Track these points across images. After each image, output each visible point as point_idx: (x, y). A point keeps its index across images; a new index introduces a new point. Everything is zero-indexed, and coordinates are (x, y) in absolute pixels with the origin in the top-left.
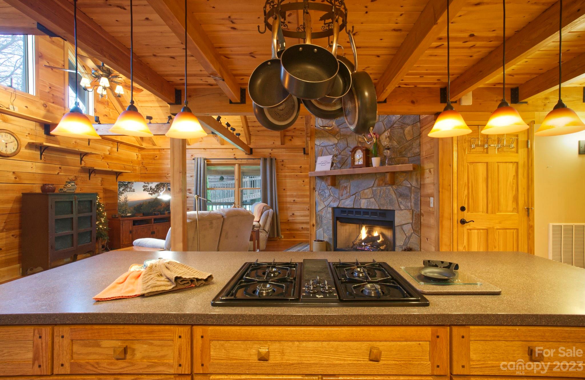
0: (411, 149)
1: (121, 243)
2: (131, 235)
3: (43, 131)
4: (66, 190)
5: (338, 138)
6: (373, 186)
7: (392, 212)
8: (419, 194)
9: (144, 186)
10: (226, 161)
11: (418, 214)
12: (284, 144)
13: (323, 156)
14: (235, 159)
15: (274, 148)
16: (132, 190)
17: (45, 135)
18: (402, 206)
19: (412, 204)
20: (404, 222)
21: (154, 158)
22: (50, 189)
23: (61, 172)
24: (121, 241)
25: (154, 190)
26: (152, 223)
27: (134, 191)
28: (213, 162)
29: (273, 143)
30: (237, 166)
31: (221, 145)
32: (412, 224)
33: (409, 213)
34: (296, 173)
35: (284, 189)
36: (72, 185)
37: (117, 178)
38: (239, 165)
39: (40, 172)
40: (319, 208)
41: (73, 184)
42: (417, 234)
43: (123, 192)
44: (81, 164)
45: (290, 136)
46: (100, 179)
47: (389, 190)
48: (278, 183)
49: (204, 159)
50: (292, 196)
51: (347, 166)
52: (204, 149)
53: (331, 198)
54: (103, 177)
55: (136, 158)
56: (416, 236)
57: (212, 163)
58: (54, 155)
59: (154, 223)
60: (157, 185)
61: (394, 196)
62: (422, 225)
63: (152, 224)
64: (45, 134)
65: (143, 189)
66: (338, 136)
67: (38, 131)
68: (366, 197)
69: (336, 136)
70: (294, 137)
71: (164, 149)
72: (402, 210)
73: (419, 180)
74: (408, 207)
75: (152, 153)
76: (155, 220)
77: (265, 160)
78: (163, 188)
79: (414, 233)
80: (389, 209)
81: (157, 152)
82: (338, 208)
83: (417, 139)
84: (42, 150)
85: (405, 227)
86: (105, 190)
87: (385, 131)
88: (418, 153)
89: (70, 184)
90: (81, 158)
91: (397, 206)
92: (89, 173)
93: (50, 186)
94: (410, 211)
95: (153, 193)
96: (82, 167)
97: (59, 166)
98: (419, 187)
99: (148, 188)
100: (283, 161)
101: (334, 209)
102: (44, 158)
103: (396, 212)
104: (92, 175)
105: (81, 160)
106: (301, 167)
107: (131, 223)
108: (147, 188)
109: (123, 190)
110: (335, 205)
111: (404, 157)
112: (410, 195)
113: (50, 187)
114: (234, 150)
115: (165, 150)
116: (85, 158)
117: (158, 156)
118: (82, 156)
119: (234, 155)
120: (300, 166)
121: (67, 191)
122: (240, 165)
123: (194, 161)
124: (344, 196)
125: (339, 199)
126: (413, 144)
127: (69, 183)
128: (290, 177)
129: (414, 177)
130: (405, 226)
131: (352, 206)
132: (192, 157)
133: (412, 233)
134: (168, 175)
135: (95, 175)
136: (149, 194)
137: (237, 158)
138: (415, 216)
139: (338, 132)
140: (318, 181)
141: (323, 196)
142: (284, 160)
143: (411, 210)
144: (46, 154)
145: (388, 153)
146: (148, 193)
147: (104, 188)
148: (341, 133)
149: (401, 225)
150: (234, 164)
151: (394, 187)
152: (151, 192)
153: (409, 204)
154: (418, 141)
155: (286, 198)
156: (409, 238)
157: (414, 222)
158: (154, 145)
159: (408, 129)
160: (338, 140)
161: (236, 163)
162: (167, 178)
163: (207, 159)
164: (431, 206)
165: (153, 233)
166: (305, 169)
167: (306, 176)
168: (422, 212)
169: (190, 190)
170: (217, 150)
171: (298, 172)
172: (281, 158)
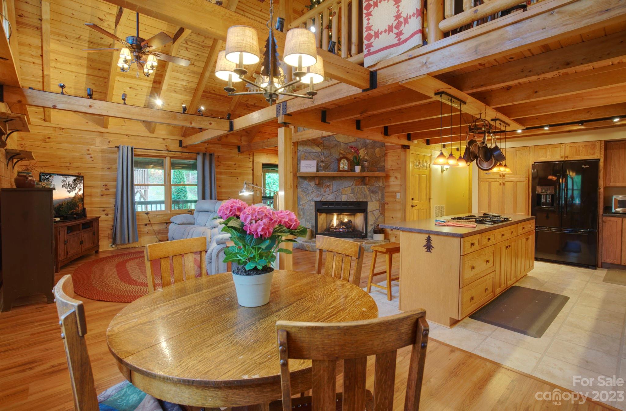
0: (379, 163)
5: (322, 148)
6: (352, 186)
7: (366, 203)
8: (384, 191)
9: (63, 181)
10: (157, 153)
11: (384, 203)
12: (220, 140)
13: (306, 160)
14: (167, 150)
15: (210, 143)
18: (373, 199)
19: (380, 197)
20: (374, 209)
21: (46, 139)
24: (59, 256)
25: (71, 186)
28: (139, 152)
30: (168, 159)
31: (151, 133)
32: (379, 209)
33: (377, 203)
34: (231, 170)
35: (220, 186)
40: (302, 202)
42: (383, 216)
47: (364, 188)
48: (217, 180)
50: (227, 193)
51: (330, 169)
52: (127, 135)
53: (314, 194)
57: (138, 153)
60: (75, 180)
61: (368, 192)
62: (385, 210)
63: (81, 231)
65: (62, 184)
66: (321, 146)
68: (346, 193)
69: (320, 146)
72: (373, 201)
73: (384, 183)
74: (377, 199)
76: (82, 225)
79: (381, 215)
80: (364, 201)
82: (320, 202)
85: (375, 212)
87: (361, 149)
88: (384, 166)
91: (369, 198)
95: (71, 190)
98: (384, 186)
101: (316, 203)
103: (369, 203)
106: (235, 164)
107: (66, 231)
108: (66, 183)
110: (318, 199)
111: (375, 167)
112: (378, 191)
114: (166, 140)
117: (51, 137)
119: (166, 146)
122: (171, 157)
123: (117, 149)
124: (327, 193)
125: (322, 194)
126: (381, 159)
128: (226, 173)
129: (381, 181)
131: (334, 200)
132: (109, 143)
133: (379, 216)
137: (169, 150)
138: (382, 204)
139: (321, 143)
140: (301, 180)
141: (306, 192)
142: (219, 156)
143: (379, 201)
145: (366, 164)
148: (325, 144)
149: (372, 211)
150: (165, 157)
151: (367, 186)
153: (378, 197)
154: (384, 158)
155: (222, 194)
156: (377, 219)
158: (46, 120)
159: (377, 150)
160: (322, 149)
161: (167, 156)
162: (69, 169)
163: (135, 148)
164: (397, 198)
165: (82, 242)
166: (239, 166)
167: (240, 174)
168: (386, 202)
169: (106, 186)
170: (146, 138)
171: (233, 169)
172: (216, 154)
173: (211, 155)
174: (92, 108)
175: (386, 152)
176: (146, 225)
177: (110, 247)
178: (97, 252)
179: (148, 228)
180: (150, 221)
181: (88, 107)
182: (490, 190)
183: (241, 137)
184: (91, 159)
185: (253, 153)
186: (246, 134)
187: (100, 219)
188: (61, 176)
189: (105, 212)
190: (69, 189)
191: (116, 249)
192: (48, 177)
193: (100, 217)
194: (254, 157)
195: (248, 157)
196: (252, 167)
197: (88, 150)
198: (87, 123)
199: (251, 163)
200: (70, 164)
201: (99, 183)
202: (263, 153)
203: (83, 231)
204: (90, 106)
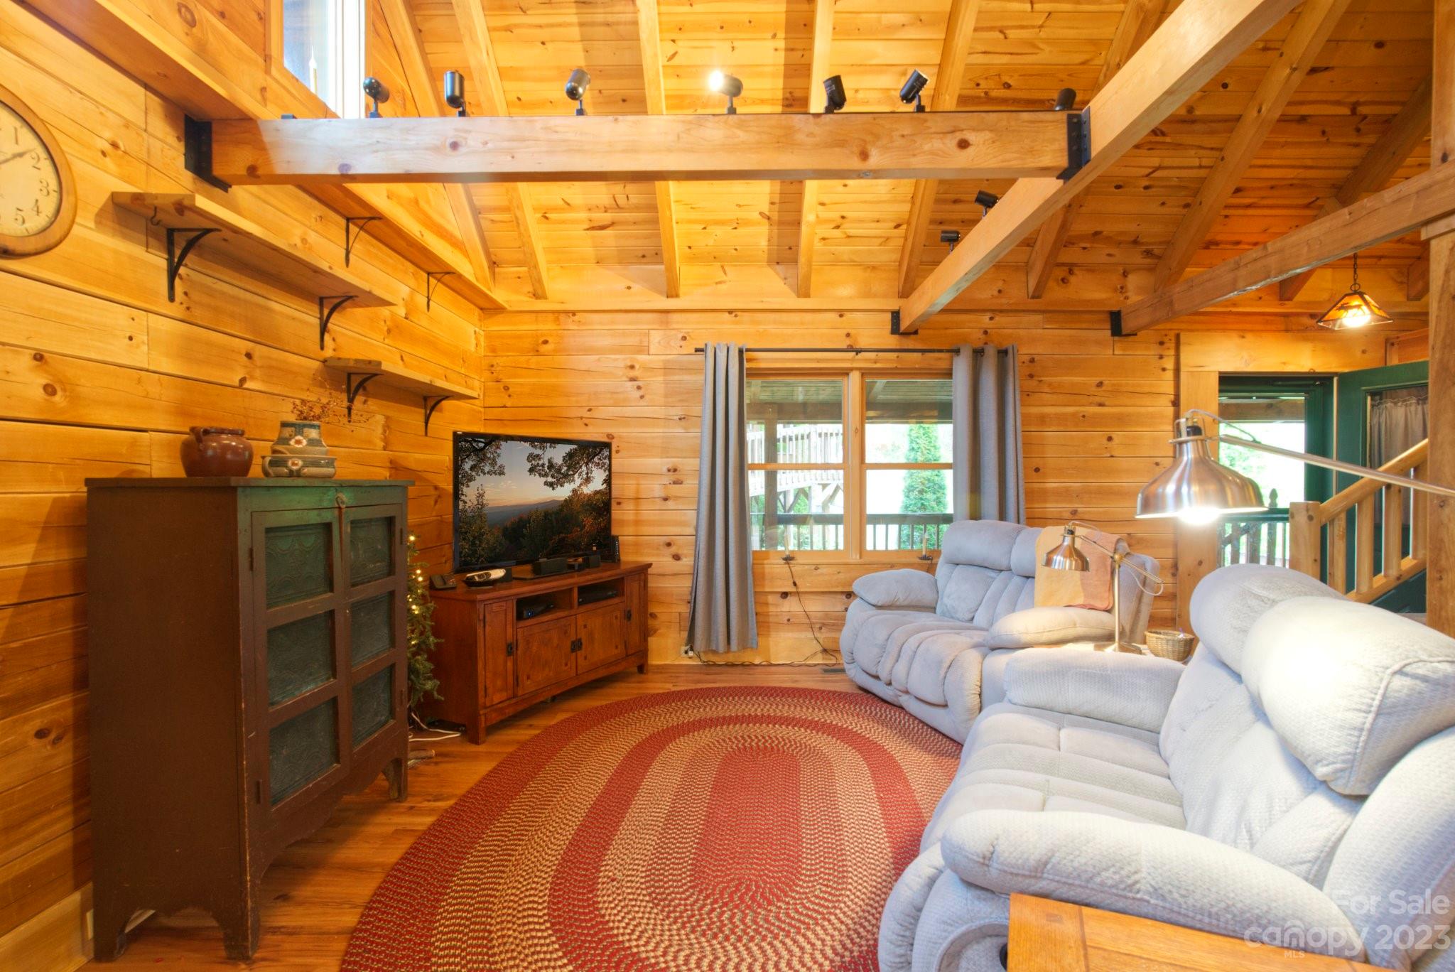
1: (481, 700)
2: (510, 664)
3: (181, 147)
4: (300, 463)
9: (532, 457)
10: (818, 361)
12: (1038, 297)
14: (850, 349)
15: (1001, 311)
16: (496, 468)
17: (189, 174)
21: (538, 346)
22: (229, 456)
23: (252, 378)
24: (481, 693)
25: (559, 471)
26: (571, 607)
27: (504, 474)
28: (766, 361)
29: (1000, 291)
30: (855, 377)
31: (799, 296)
34: (1082, 409)
35: (1037, 470)
36: (312, 442)
37: (427, 422)
38: (863, 375)
39: (167, 365)
41: (314, 434)
43: (474, 473)
44: (322, 348)
45: (1063, 264)
46: (380, 419)
48: (1028, 445)
49: (741, 352)
50: (1065, 494)
52: (730, 312)
54: (390, 413)
55: (473, 348)
57: (763, 365)
58: (229, 286)
59: (580, 604)
60: (570, 456)
63: (573, 612)
64: (187, 167)
65: (529, 465)
67: (159, 144)
70: (1076, 270)
71: (574, 313)
75: (526, 326)
76: (583, 590)
77: (978, 353)
78: (587, 464)
81: (547, 326)
84: (178, 252)
86: (396, 469)
89: (302, 434)
90: (321, 319)
92: (348, 391)
93: (226, 440)
95: (558, 481)
96: (324, 361)
97: (245, 346)
99: (543, 465)
100: (1032, 361)
102: (186, 294)
104: (359, 399)
105: (324, 329)
106: (1100, 384)
107: (512, 614)
108: (541, 462)
109: (472, 468)
113: (229, 446)
114: (848, 316)
115: (577, 318)
116: (336, 322)
117: (550, 340)
118: (326, 312)
119: (848, 335)
120: (1098, 379)
121: (306, 470)
122: (865, 373)
123: (700, 357)
127: (299, 428)
128: (1061, 420)
132: (683, 343)
134: (588, 414)
135: (365, 402)
136: (546, 483)
137: (858, 347)
142: (1036, 358)
144: (195, 276)
146: (543, 479)
147: (391, 462)
150: (845, 373)
152: (553, 477)
155: (1045, 501)
158: (538, 295)
161: (852, 369)
162: (586, 425)
163: (748, 350)
165: (577, 645)
166: (1116, 391)
167: (1121, 420)
169: (675, 470)
170: (784, 316)
171: (1090, 404)
172: (1025, 351)
173: (1003, 353)
174: (462, 150)
176: (785, 595)
177: (684, 655)
178: (642, 669)
179: (791, 606)
180: (795, 584)
181: (448, 150)
183: (1125, 274)
184: (638, 394)
185: (1178, 337)
186: (1148, 261)
187: (650, 571)
188: (527, 445)
189: (673, 550)
190: (550, 479)
191: (696, 662)
192: (481, 445)
193: (650, 565)
194: (1183, 349)
195: (1154, 350)
196: (1171, 390)
197: (632, 367)
198: (629, 288)
199: (1169, 375)
200: (590, 410)
201: (659, 463)
202: (1224, 330)
203: (583, 609)
204: (455, 146)
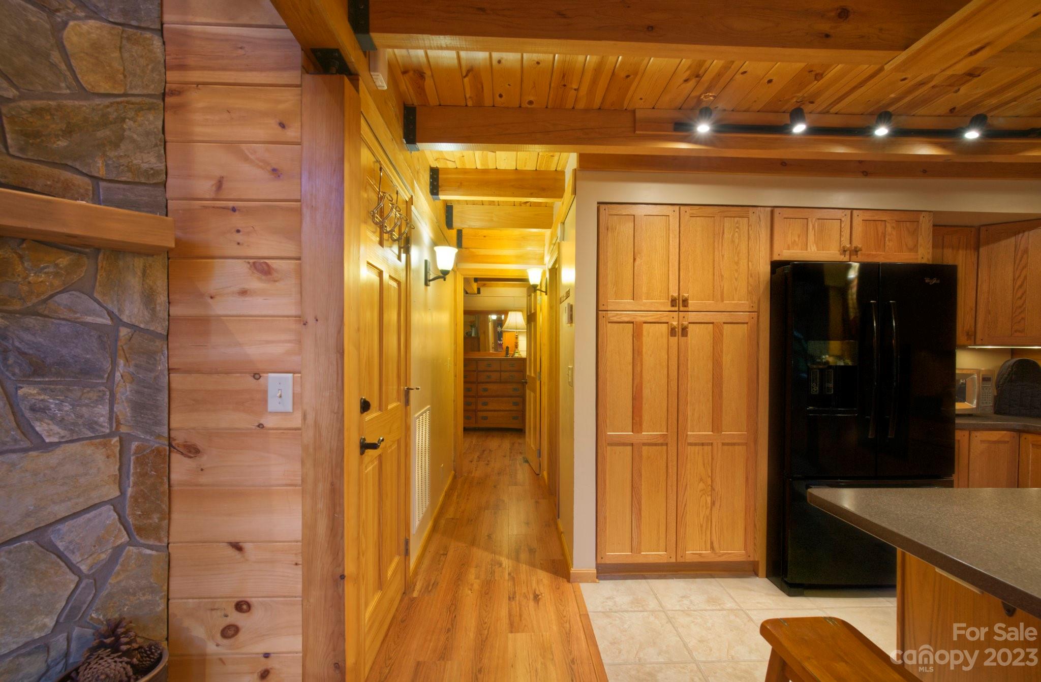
0: (116, 146)
8: (164, 359)
11: (158, 452)
18: (44, 427)
19: (123, 409)
32: (117, 504)
33: (99, 456)
42: (151, 542)
56: (148, 552)
62: (174, 496)
72: (48, 447)
73: (162, 298)
74: (92, 425)
79: (132, 542)
83: (151, 107)
85: (68, 535)
88: (156, 173)
94: (105, 445)
98: (160, 329)
111: (65, 167)
112: (107, 366)
126: (123, 120)
129: (134, 282)
130: (64, 527)
133: (119, 549)
138: (140, 461)
143: (115, 440)
149: (41, 530)
153: (102, 410)
154: (152, 121)
156: (99, 577)
157: (130, 491)
164: (273, 405)
168: (179, 437)
175: (172, 76)
182: (637, 352)
